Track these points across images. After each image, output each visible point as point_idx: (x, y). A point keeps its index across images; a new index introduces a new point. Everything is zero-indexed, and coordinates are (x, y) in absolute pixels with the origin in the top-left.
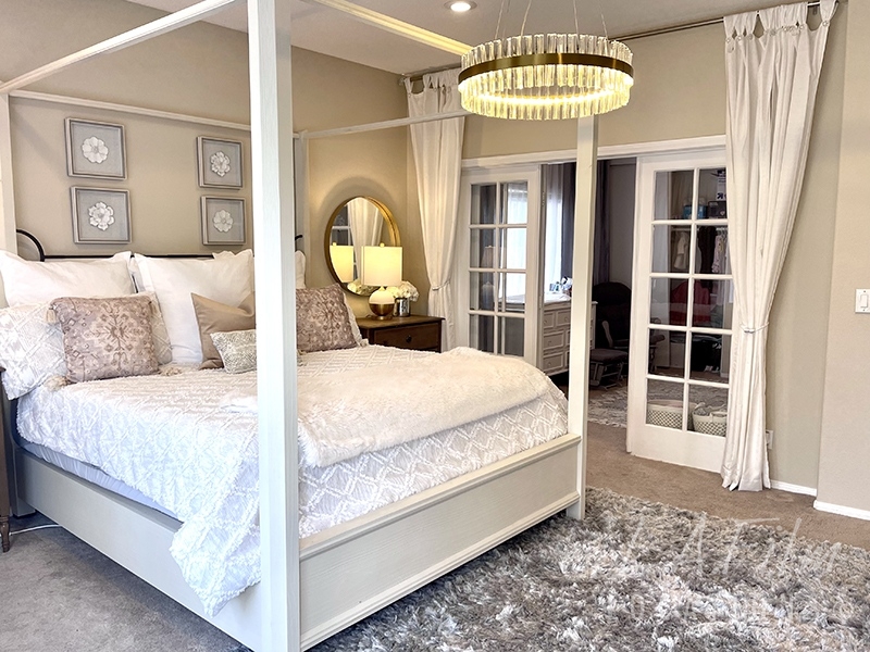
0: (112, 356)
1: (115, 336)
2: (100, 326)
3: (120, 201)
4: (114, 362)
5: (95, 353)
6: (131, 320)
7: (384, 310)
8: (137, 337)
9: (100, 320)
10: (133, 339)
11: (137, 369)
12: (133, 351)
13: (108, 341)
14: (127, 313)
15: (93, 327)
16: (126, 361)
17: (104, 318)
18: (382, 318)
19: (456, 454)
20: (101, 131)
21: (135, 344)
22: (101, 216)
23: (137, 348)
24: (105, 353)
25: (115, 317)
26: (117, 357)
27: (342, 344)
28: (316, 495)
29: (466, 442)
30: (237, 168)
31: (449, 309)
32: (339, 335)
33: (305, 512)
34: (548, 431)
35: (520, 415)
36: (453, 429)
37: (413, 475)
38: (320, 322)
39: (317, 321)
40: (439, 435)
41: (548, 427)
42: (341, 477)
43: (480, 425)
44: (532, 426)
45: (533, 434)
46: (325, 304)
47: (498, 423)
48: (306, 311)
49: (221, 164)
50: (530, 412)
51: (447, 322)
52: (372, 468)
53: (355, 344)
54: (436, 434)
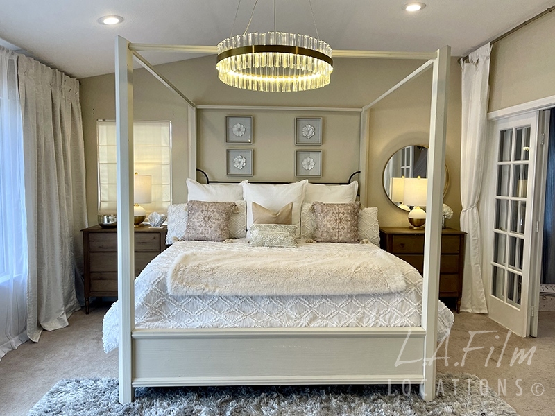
0: (201, 230)
1: (205, 220)
2: (199, 215)
4: (202, 233)
5: (194, 227)
6: (215, 213)
8: (216, 222)
9: (200, 212)
10: (214, 223)
11: (213, 238)
12: (213, 229)
13: (201, 223)
14: (215, 210)
15: (196, 216)
16: (208, 233)
17: (202, 211)
20: (243, 120)
21: (214, 225)
22: (240, 162)
23: (215, 227)
24: (198, 228)
25: (208, 211)
26: (203, 231)
27: (346, 240)
28: (174, 311)
29: (306, 308)
30: (319, 133)
31: (474, 226)
32: (343, 234)
33: (165, 317)
34: (395, 320)
35: (371, 302)
36: (297, 297)
37: (244, 317)
38: (331, 225)
39: (328, 223)
40: (281, 298)
41: (397, 317)
42: (195, 305)
43: (324, 300)
44: (382, 312)
45: (377, 318)
46: (338, 213)
47: (344, 302)
48: (324, 217)
49: (308, 131)
50: (382, 302)
51: (471, 236)
52: (220, 306)
53: (358, 241)
54: (279, 297)
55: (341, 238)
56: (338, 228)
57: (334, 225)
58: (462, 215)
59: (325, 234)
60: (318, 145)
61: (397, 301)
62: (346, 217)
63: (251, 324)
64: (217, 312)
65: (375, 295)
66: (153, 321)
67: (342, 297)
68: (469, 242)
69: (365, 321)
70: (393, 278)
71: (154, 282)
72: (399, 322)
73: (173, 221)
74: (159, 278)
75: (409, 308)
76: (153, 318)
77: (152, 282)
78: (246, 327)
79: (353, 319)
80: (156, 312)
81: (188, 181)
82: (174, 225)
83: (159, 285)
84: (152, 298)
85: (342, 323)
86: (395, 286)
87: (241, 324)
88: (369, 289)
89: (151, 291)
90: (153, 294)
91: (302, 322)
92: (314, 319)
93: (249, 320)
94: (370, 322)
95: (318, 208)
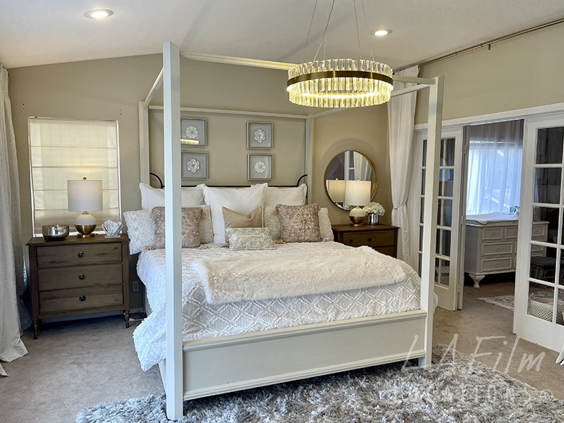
3: (203, 158)
7: (358, 220)
12: (185, 235)
18: (356, 225)
19: (320, 310)
20: (196, 122)
22: (193, 166)
23: (188, 234)
27: (311, 239)
28: (212, 320)
29: (329, 304)
30: (269, 138)
31: (404, 222)
32: (309, 234)
33: (204, 327)
34: (401, 306)
35: (380, 293)
36: (321, 295)
37: (280, 318)
38: (297, 226)
39: (295, 225)
40: (308, 297)
41: (402, 303)
42: (231, 312)
43: (343, 295)
44: (389, 301)
45: (387, 306)
46: (303, 215)
47: (359, 295)
48: (290, 218)
49: (260, 136)
50: (389, 292)
51: (403, 230)
52: (254, 310)
53: (321, 240)
54: (306, 296)
55: (307, 238)
56: (305, 229)
57: (300, 226)
58: (393, 211)
59: (293, 235)
60: (269, 149)
61: (399, 290)
62: (310, 218)
63: (289, 323)
64: (253, 316)
65: (382, 287)
66: (193, 332)
67: (357, 290)
68: (401, 235)
69: (378, 309)
70: (396, 271)
71: (189, 293)
72: (404, 307)
73: (136, 229)
74: (194, 289)
75: (409, 294)
76: (192, 330)
77: (187, 293)
78: (285, 327)
79: (369, 310)
80: (194, 322)
81: (141, 186)
82: (137, 233)
83: (195, 295)
84: (190, 310)
85: (362, 313)
86: (398, 277)
87: (279, 324)
88: (379, 281)
89: (188, 302)
90: (190, 305)
91: (330, 317)
92: (338, 313)
93: (286, 320)
94: (382, 310)
95: (283, 211)
